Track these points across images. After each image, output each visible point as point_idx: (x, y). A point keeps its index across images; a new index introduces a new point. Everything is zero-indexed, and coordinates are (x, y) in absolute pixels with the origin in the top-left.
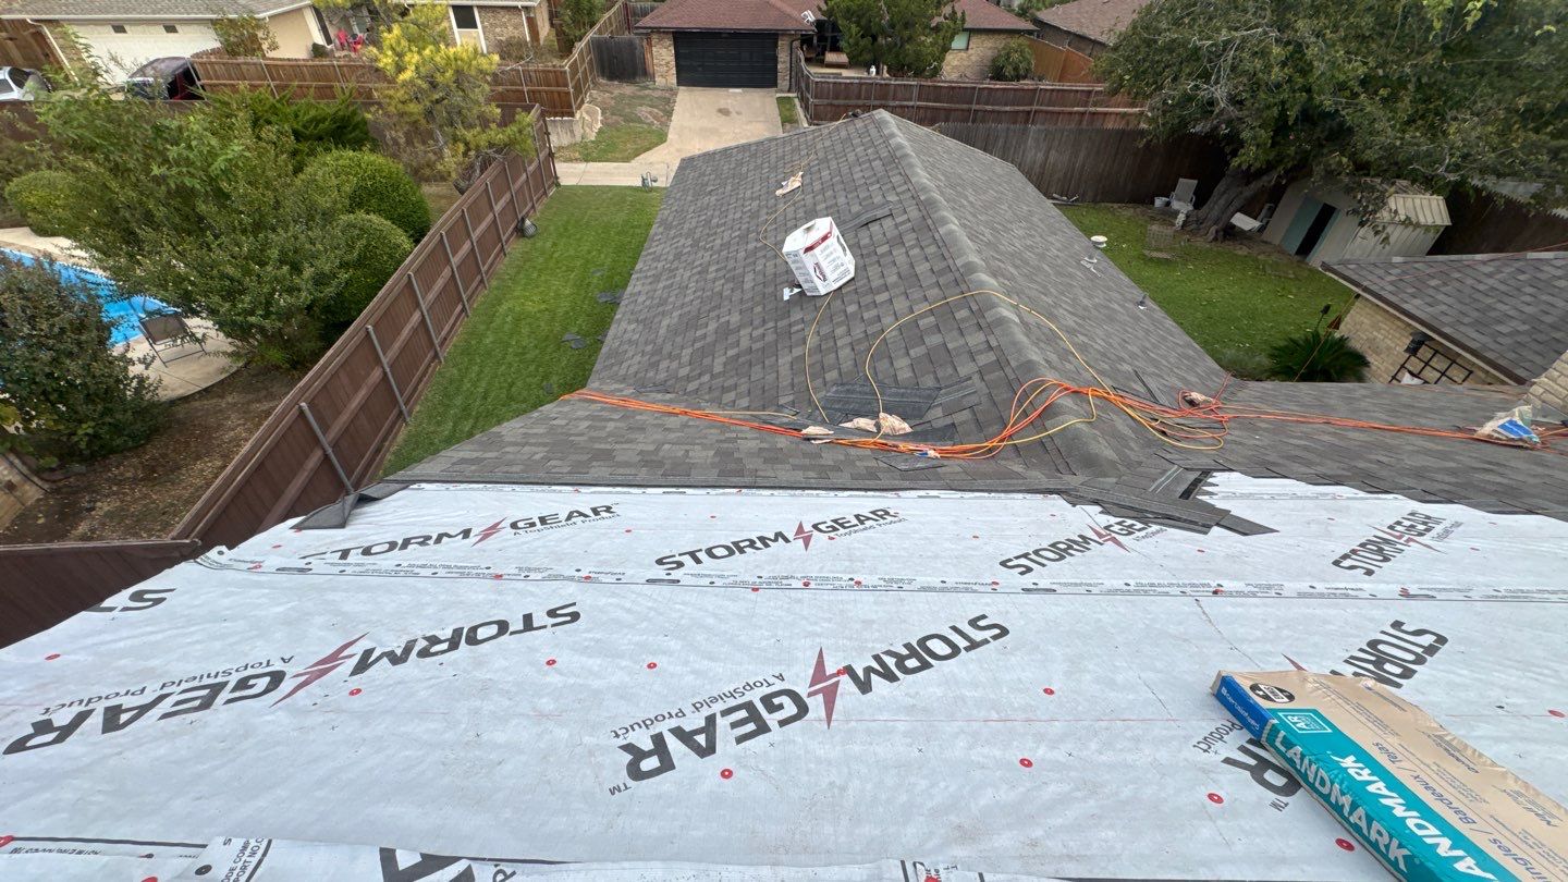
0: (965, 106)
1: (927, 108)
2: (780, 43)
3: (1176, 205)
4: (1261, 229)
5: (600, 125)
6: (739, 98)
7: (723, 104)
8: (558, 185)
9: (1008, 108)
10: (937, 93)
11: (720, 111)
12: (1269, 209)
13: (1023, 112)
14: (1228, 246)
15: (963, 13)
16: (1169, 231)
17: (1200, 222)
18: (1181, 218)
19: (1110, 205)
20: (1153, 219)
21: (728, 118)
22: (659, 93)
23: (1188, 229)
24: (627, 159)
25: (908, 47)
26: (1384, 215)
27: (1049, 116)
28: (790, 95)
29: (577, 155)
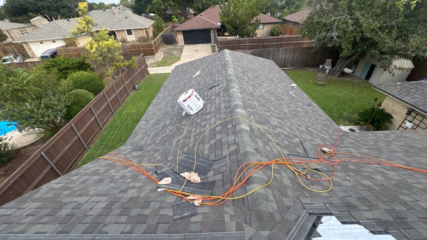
0: (262, 44)
1: (251, 45)
2: (211, 31)
3: (326, 67)
4: (353, 72)
5: (162, 57)
6: (201, 47)
7: (196, 49)
8: (149, 74)
9: (275, 44)
10: (254, 41)
11: (195, 50)
12: (355, 66)
13: (279, 44)
14: (343, 78)
15: (260, 19)
16: (324, 75)
17: (333, 72)
18: (328, 71)
19: (306, 68)
20: (319, 71)
21: (197, 52)
22: (179, 47)
23: (330, 74)
24: (169, 65)
25: (244, 29)
26: (392, 67)
27: (287, 45)
28: (215, 45)
29: (156, 65)
